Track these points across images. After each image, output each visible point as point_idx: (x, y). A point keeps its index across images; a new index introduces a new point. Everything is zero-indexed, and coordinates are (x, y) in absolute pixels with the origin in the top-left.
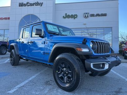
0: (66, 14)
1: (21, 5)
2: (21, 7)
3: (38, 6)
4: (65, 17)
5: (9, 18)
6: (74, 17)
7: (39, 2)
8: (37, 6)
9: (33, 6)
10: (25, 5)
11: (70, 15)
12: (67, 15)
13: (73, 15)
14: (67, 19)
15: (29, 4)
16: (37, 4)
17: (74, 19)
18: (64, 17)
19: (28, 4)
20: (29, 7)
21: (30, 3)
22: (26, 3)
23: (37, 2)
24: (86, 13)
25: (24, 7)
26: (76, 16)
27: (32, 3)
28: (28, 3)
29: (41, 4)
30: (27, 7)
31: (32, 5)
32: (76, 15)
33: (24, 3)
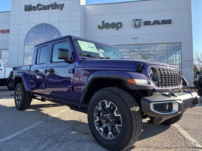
0: (103, 22)
1: (28, 9)
2: (27, 12)
3: (57, 10)
4: (101, 26)
5: (8, 31)
6: (117, 26)
7: (58, 3)
8: (54, 10)
9: (47, 11)
10: (34, 8)
11: (110, 24)
12: (105, 23)
13: (116, 23)
14: (105, 29)
15: (42, 7)
16: (55, 6)
17: (117, 29)
18: (99, 26)
19: (40, 7)
20: (42, 11)
21: (43, 4)
22: (35, 5)
23: (55, 3)
24: (137, 20)
25: (32, 12)
26: (119, 25)
27: (46, 4)
28: (39, 5)
29: (61, 7)
30: (37, 11)
31: (46, 8)
32: (121, 23)
33: (33, 5)
